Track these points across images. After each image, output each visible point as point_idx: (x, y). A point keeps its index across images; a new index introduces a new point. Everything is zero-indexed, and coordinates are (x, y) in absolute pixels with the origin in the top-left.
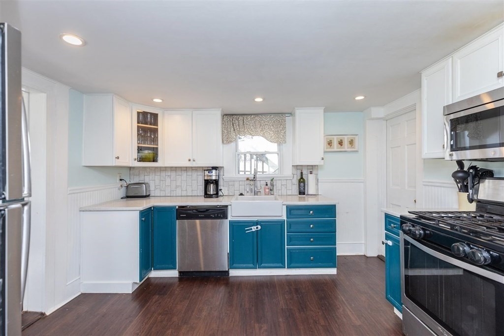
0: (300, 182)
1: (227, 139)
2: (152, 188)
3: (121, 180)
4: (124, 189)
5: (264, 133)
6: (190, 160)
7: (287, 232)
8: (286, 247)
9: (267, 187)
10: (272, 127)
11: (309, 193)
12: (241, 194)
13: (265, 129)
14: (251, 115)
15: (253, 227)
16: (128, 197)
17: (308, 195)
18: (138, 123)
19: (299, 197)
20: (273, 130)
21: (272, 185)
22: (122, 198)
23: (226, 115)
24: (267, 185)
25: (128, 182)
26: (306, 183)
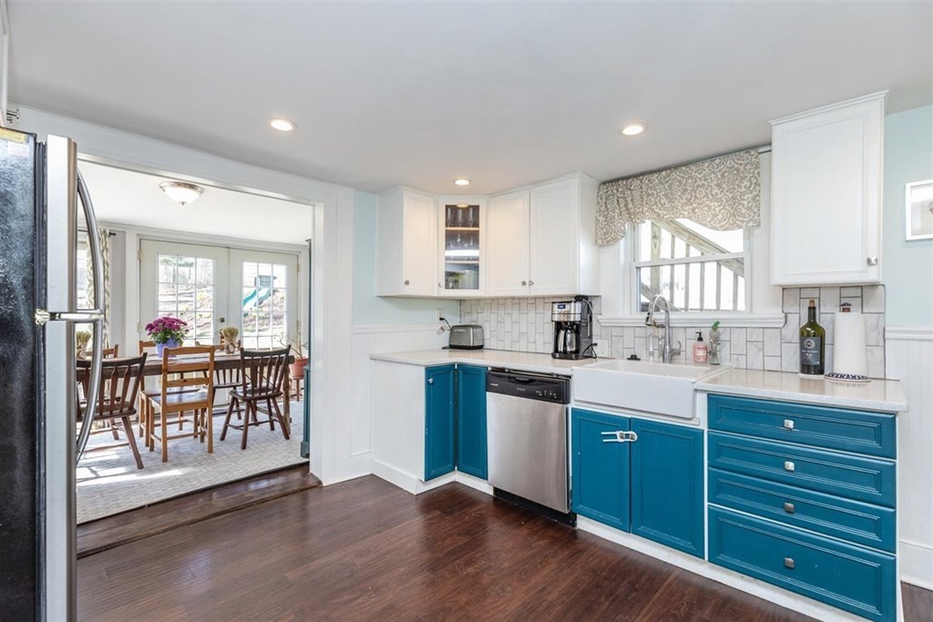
0: (804, 335)
1: (605, 237)
2: (487, 335)
3: (441, 319)
4: (447, 333)
5: (693, 210)
6: (524, 283)
7: (709, 465)
8: (706, 503)
9: (701, 344)
10: (716, 191)
11: (836, 371)
12: (634, 358)
13: (696, 197)
14: (659, 171)
15: (618, 433)
16: (452, 347)
17: (832, 375)
18: (447, 226)
19: (802, 379)
20: (719, 196)
21: (716, 340)
22: (444, 348)
23: (605, 183)
24: (700, 339)
25: (452, 324)
26: (827, 341)
